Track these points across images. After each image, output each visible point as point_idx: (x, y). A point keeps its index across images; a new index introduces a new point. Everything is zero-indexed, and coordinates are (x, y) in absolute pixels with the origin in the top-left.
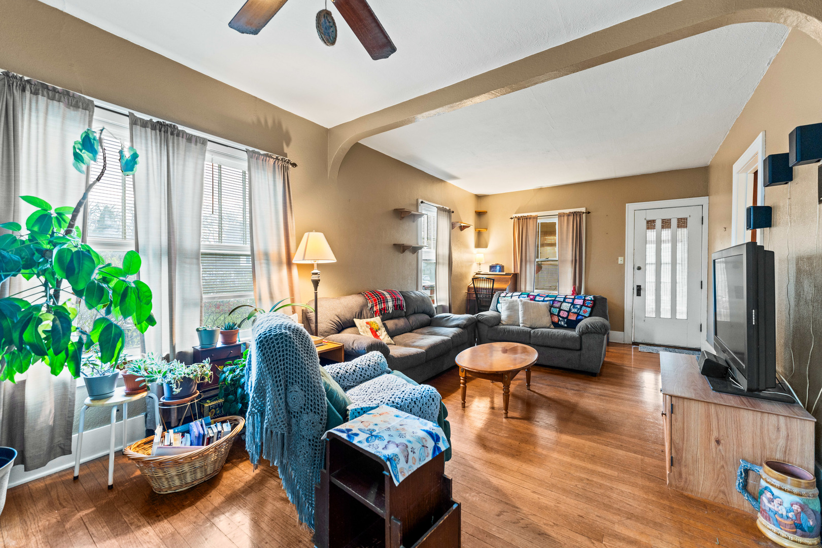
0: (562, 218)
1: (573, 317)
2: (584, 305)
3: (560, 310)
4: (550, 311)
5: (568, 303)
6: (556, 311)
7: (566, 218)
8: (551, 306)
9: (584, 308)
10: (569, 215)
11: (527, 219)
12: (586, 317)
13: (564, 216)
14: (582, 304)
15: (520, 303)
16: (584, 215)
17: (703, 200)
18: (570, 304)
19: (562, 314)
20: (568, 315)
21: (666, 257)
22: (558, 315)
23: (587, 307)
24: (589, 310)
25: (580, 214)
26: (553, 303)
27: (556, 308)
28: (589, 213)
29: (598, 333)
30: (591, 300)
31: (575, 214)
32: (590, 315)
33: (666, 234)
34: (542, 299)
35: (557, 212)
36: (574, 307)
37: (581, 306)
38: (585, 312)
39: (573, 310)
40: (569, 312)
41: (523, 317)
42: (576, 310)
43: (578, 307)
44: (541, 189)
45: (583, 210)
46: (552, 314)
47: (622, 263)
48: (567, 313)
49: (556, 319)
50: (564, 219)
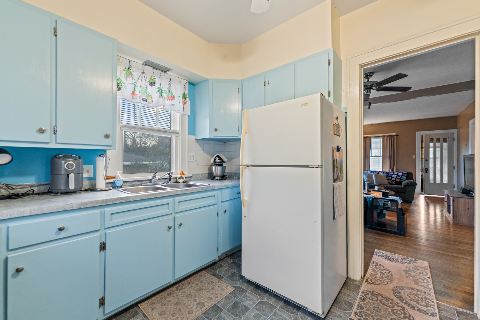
0: (384, 138)
1: (398, 181)
2: (403, 175)
3: (392, 178)
4: (387, 178)
5: (395, 175)
6: (390, 178)
7: (386, 138)
8: (387, 176)
9: (403, 177)
10: (387, 136)
11: (366, 138)
12: (404, 180)
13: (385, 137)
14: (402, 175)
15: (373, 175)
16: (395, 136)
17: (455, 131)
18: (396, 175)
19: (392, 179)
20: (396, 180)
21: (438, 155)
22: (391, 180)
23: (405, 176)
24: (405, 177)
25: (393, 136)
26: (388, 175)
27: (390, 177)
28: (398, 135)
29: (413, 186)
30: (406, 173)
31: (390, 136)
32: (406, 179)
33: (438, 144)
34: (382, 173)
35: (381, 135)
36: (398, 176)
37: (402, 176)
38: (404, 178)
39: (398, 178)
40: (396, 178)
41: (375, 180)
42: (399, 178)
43: (400, 176)
44: (373, 124)
45: (395, 134)
46: (388, 179)
47: (415, 158)
48: (395, 179)
49: (390, 181)
50: (385, 138)
